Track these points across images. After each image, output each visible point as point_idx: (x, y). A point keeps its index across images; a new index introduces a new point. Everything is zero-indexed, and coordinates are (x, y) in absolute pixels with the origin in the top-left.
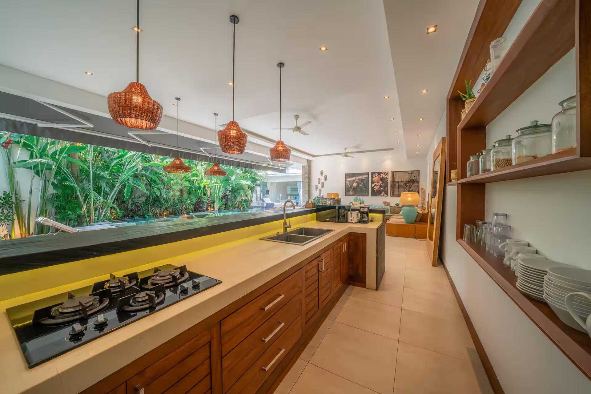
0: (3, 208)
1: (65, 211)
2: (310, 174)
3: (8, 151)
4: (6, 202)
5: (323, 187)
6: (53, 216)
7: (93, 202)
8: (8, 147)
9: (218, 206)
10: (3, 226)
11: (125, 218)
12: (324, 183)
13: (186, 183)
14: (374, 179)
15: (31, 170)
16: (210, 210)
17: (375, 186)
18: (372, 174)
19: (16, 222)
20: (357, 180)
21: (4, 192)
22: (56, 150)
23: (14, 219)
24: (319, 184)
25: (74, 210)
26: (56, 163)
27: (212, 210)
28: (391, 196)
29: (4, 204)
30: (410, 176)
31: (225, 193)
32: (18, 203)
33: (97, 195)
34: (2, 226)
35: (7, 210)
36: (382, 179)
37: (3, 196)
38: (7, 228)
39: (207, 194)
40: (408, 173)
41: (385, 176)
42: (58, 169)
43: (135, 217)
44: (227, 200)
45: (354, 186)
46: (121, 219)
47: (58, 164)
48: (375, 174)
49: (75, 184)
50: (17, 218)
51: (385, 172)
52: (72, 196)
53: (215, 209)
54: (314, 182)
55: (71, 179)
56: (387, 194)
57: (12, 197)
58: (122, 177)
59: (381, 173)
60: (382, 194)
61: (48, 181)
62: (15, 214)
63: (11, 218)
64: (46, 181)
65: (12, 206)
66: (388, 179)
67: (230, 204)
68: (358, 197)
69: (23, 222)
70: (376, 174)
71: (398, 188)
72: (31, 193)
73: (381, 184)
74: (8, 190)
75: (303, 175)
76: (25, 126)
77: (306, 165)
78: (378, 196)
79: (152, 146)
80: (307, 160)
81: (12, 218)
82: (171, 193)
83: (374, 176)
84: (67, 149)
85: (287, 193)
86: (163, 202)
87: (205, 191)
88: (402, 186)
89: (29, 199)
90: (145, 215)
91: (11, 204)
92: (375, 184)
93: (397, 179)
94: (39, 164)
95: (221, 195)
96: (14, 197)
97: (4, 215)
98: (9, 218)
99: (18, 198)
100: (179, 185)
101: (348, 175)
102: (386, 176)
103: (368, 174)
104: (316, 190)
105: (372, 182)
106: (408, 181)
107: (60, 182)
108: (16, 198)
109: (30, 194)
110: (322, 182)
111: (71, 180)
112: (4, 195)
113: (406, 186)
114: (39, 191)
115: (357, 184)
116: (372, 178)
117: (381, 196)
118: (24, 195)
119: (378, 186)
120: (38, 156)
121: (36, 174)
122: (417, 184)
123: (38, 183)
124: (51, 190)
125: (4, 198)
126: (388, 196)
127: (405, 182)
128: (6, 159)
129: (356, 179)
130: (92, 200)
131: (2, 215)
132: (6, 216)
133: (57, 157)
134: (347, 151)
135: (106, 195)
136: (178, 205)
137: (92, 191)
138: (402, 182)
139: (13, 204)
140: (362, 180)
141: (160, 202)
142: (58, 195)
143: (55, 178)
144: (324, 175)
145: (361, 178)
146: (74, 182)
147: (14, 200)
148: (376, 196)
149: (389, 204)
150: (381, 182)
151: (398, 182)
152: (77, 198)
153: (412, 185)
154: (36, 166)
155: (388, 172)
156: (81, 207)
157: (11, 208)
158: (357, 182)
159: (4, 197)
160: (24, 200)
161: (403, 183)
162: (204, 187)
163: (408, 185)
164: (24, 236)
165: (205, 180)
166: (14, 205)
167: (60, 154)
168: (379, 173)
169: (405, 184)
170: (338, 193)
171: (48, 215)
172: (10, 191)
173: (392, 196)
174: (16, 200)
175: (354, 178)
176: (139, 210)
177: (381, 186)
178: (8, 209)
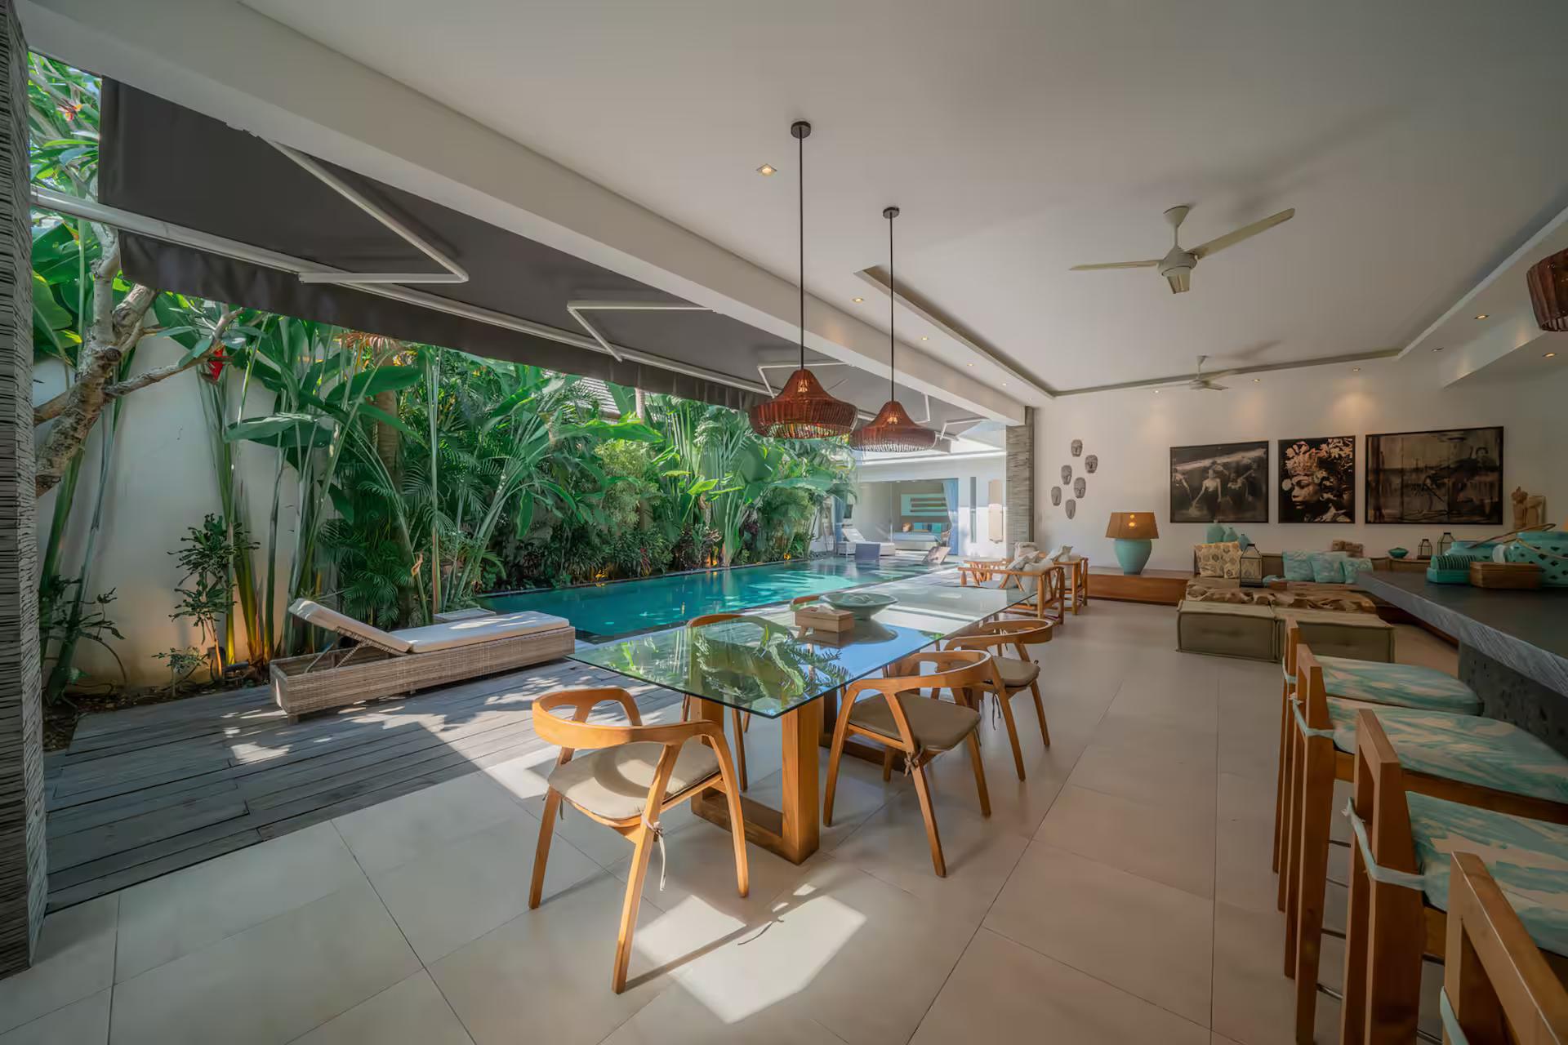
0: (204, 569)
1: (365, 575)
2: (1033, 450)
3: (216, 389)
4: (211, 549)
5: (1080, 493)
6: (335, 590)
7: (440, 547)
8: (218, 380)
9: (732, 551)
10: (203, 623)
11: (503, 587)
12: (1086, 480)
13: (653, 488)
14: (1289, 464)
15: (272, 448)
16: (709, 565)
17: (1297, 488)
18: (1285, 445)
19: (238, 610)
20: (1220, 468)
21: (207, 516)
22: (342, 381)
23: (233, 604)
24: (1067, 482)
25: (388, 572)
26: (342, 424)
27: (715, 563)
28: (1367, 522)
29: (208, 556)
30: (1455, 447)
31: (749, 516)
32: (243, 550)
33: (448, 521)
34: (200, 623)
35: (215, 574)
36: (1327, 464)
37: (204, 531)
38: (214, 631)
39: (704, 519)
40: (1444, 438)
41: (1341, 450)
42: (348, 443)
43: (528, 586)
44: (754, 536)
45: (1207, 488)
46: (491, 592)
47: (348, 426)
48: (1295, 447)
49: (391, 488)
50: (240, 601)
51: (1342, 438)
52: (382, 528)
53: (724, 561)
54: (1049, 477)
55: (383, 477)
56: (1351, 516)
57: (226, 532)
58: (513, 469)
59: (1325, 441)
60: (1328, 516)
61: (321, 483)
62: (234, 585)
63: (224, 601)
64: (315, 482)
65: (228, 560)
66: (1353, 460)
67: (761, 546)
68: (1226, 527)
69: (256, 608)
70: (1300, 447)
71: (1399, 493)
72: (275, 518)
73: (1324, 479)
74: (217, 512)
75: (1012, 457)
76: (260, 275)
77: (1023, 424)
78: (1309, 522)
79: (623, 358)
80: (1027, 408)
81: (227, 598)
82: (618, 517)
83: (1290, 452)
84: (373, 375)
85: (900, 513)
86: (597, 541)
87: (697, 510)
88: (1419, 485)
89: (271, 537)
90: (552, 580)
91: (224, 555)
92: (1295, 480)
93: (1394, 462)
94: (297, 427)
95: (740, 520)
96: (231, 531)
97: (207, 590)
98: (217, 601)
99: (242, 537)
100: (637, 493)
101: (1179, 454)
102: (1347, 450)
103: (1264, 445)
104: (1057, 504)
105: (1284, 474)
106: (1448, 467)
107: (353, 482)
108: (239, 537)
109: (273, 522)
110: (1078, 479)
111: (380, 477)
112: (205, 526)
113: (1439, 486)
114: (298, 513)
115: (1218, 480)
116: (1283, 457)
117: (1324, 522)
118: (259, 528)
119: (1311, 488)
120: (294, 404)
121: (287, 459)
122: (1492, 477)
123: (294, 489)
124: (328, 511)
125: (206, 535)
126: (1353, 521)
127: (1433, 472)
128: (213, 418)
129: (1214, 463)
130: (435, 538)
131: (201, 588)
132: (213, 593)
133: (345, 407)
134: (1206, 367)
135: (472, 524)
136: (634, 552)
137: (437, 512)
138: (1417, 470)
139: (231, 553)
140: (1240, 470)
141: (588, 544)
142: (347, 524)
143: (337, 472)
144: (1085, 454)
145: (1238, 463)
146: (389, 484)
147: (231, 541)
148: (1302, 521)
149: (1361, 552)
150: (1322, 474)
151: (1402, 472)
152: (395, 531)
153: (1469, 484)
154: (288, 433)
155: (1353, 437)
156: (407, 565)
157: (225, 567)
158: (1218, 474)
159: (206, 532)
160: (259, 543)
161: (1423, 477)
162: (698, 496)
163: (1446, 480)
164: (257, 653)
165: (702, 480)
166: (231, 558)
167: (354, 394)
168: (1315, 443)
169: (1433, 478)
170: (1153, 514)
171: (320, 587)
172: (222, 514)
173: (1374, 523)
174: (237, 541)
175: (1206, 463)
176: (536, 566)
177: (1321, 488)
178: (217, 572)
